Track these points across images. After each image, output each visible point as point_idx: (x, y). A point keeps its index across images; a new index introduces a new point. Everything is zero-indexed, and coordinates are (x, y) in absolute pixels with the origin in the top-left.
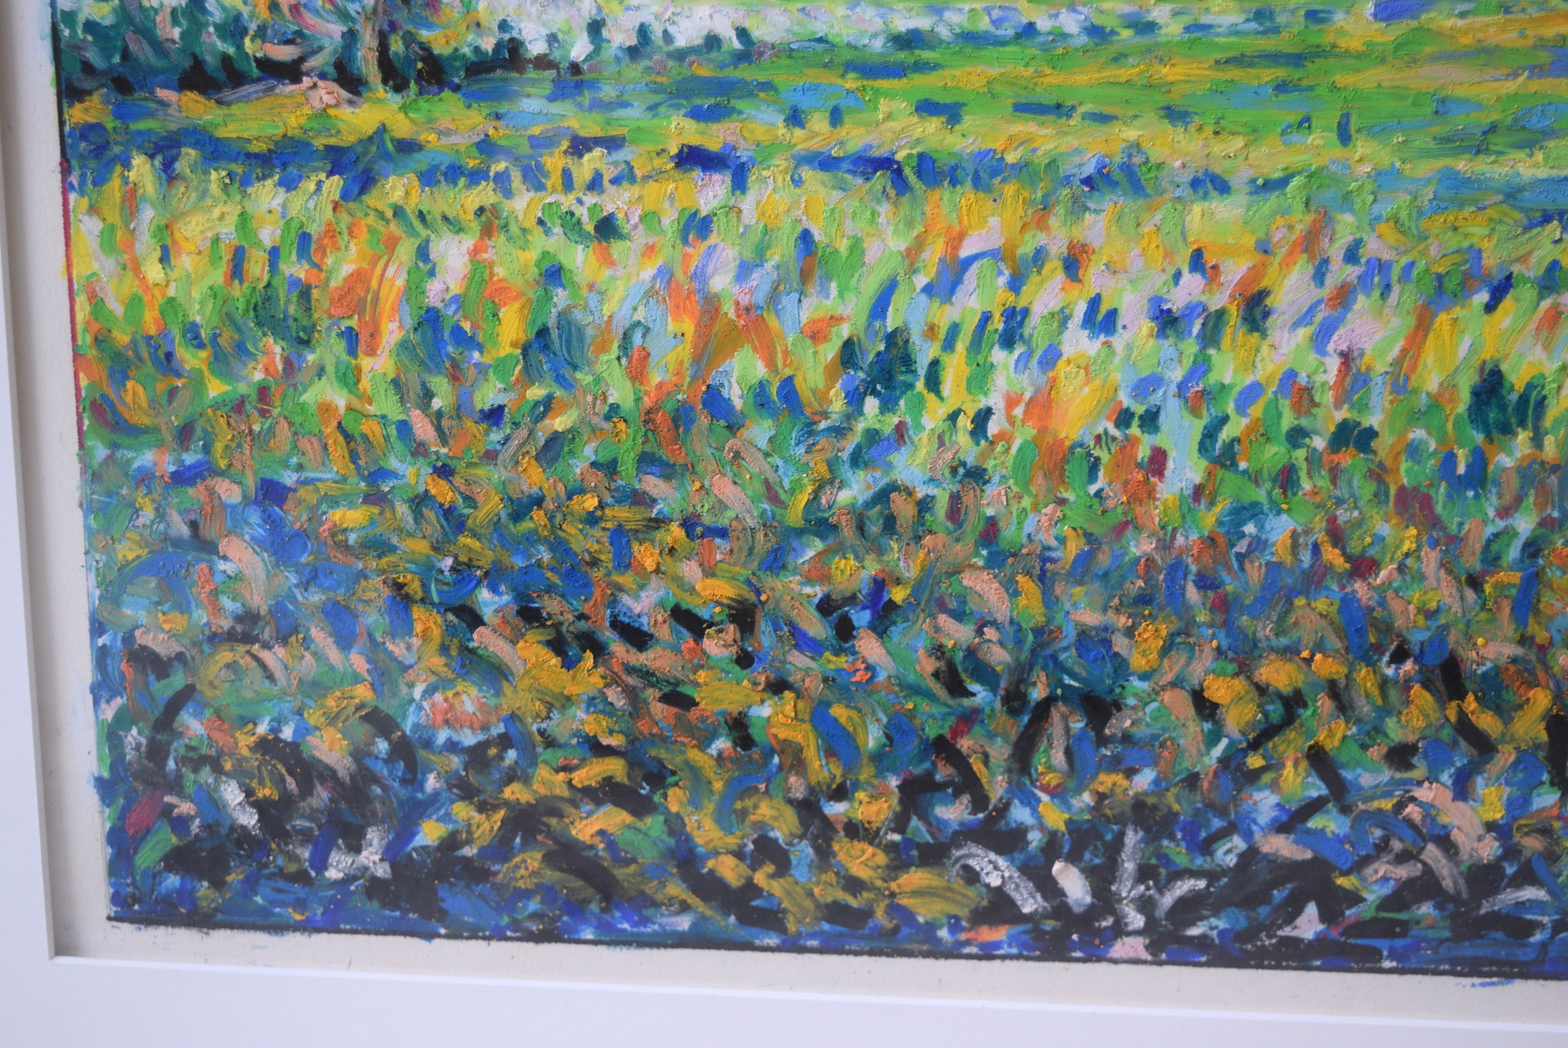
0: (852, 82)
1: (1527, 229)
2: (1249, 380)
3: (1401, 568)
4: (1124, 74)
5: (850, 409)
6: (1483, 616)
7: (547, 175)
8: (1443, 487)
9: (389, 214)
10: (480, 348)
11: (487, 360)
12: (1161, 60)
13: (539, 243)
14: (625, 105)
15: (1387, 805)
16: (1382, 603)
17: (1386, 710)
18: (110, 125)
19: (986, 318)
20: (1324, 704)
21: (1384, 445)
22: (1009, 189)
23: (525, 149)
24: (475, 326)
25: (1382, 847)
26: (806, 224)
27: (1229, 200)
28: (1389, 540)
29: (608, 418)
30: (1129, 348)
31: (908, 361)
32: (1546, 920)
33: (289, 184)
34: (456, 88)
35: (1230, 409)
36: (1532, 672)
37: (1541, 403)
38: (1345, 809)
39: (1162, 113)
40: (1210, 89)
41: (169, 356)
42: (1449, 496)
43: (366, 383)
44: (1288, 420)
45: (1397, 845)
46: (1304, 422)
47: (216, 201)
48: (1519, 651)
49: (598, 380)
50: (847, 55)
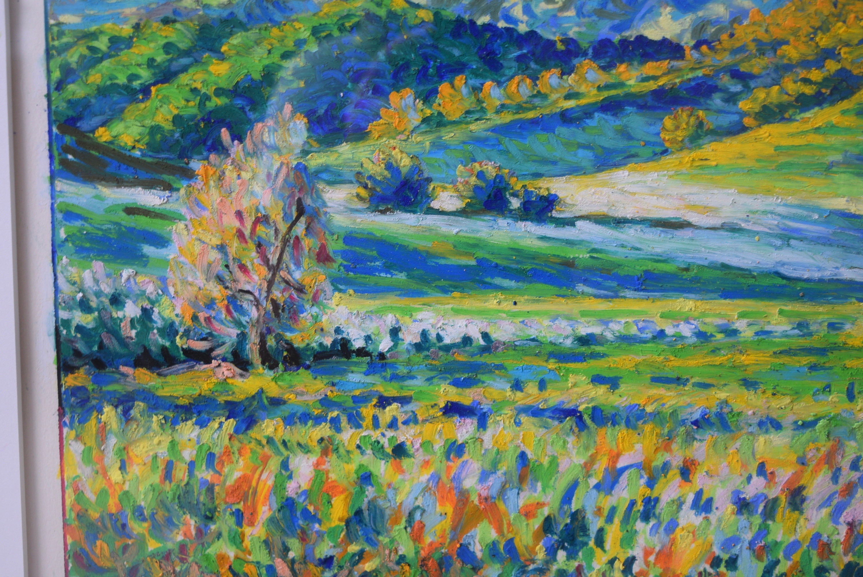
0: (552, 364)
2: (792, 539)
4: (718, 360)
5: (548, 558)
7: (363, 419)
9: (264, 442)
10: (320, 522)
11: (323, 528)
12: (741, 352)
13: (357, 460)
14: (412, 378)
18: (90, 387)
19: (633, 503)
22: (648, 428)
23: (350, 403)
24: (316, 509)
26: (523, 448)
27: (781, 433)
29: (398, 563)
30: (720, 520)
31: (584, 529)
33: (202, 424)
34: (308, 368)
35: (781, 556)
39: (741, 382)
40: (770, 369)
41: (124, 526)
43: (247, 542)
44: (815, 562)
46: (825, 563)
47: (156, 434)
49: (392, 541)
50: (550, 349)
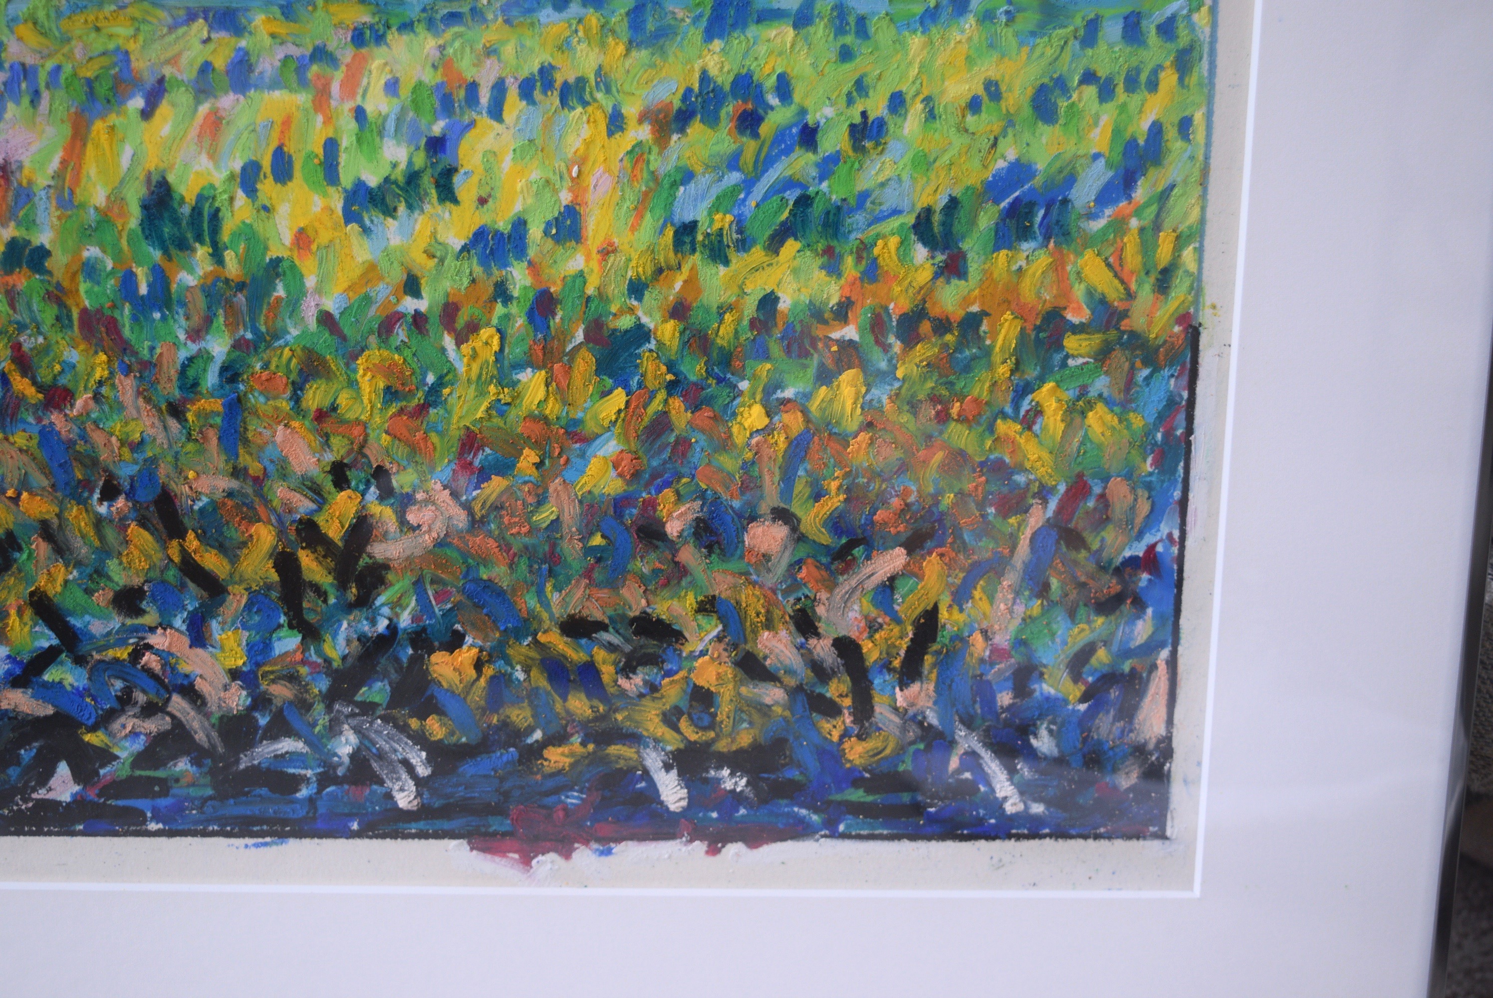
1: (172, 28)
3: (97, 397)
6: (190, 447)
8: (127, 308)
15: (123, 654)
16: (84, 437)
17: (105, 552)
20: (42, 548)
21: (58, 262)
25: (125, 700)
28: (80, 368)
32: (309, 773)
36: (251, 507)
37: (215, 216)
38: (80, 660)
42: (135, 318)
45: (141, 698)
48: (234, 484)
